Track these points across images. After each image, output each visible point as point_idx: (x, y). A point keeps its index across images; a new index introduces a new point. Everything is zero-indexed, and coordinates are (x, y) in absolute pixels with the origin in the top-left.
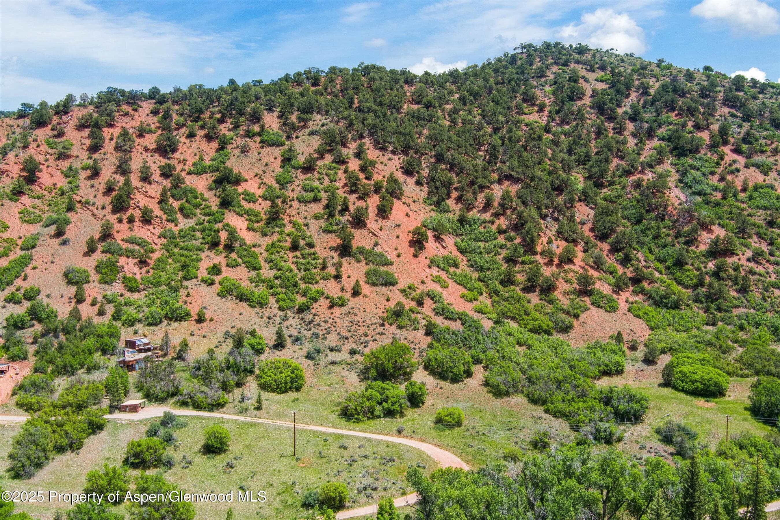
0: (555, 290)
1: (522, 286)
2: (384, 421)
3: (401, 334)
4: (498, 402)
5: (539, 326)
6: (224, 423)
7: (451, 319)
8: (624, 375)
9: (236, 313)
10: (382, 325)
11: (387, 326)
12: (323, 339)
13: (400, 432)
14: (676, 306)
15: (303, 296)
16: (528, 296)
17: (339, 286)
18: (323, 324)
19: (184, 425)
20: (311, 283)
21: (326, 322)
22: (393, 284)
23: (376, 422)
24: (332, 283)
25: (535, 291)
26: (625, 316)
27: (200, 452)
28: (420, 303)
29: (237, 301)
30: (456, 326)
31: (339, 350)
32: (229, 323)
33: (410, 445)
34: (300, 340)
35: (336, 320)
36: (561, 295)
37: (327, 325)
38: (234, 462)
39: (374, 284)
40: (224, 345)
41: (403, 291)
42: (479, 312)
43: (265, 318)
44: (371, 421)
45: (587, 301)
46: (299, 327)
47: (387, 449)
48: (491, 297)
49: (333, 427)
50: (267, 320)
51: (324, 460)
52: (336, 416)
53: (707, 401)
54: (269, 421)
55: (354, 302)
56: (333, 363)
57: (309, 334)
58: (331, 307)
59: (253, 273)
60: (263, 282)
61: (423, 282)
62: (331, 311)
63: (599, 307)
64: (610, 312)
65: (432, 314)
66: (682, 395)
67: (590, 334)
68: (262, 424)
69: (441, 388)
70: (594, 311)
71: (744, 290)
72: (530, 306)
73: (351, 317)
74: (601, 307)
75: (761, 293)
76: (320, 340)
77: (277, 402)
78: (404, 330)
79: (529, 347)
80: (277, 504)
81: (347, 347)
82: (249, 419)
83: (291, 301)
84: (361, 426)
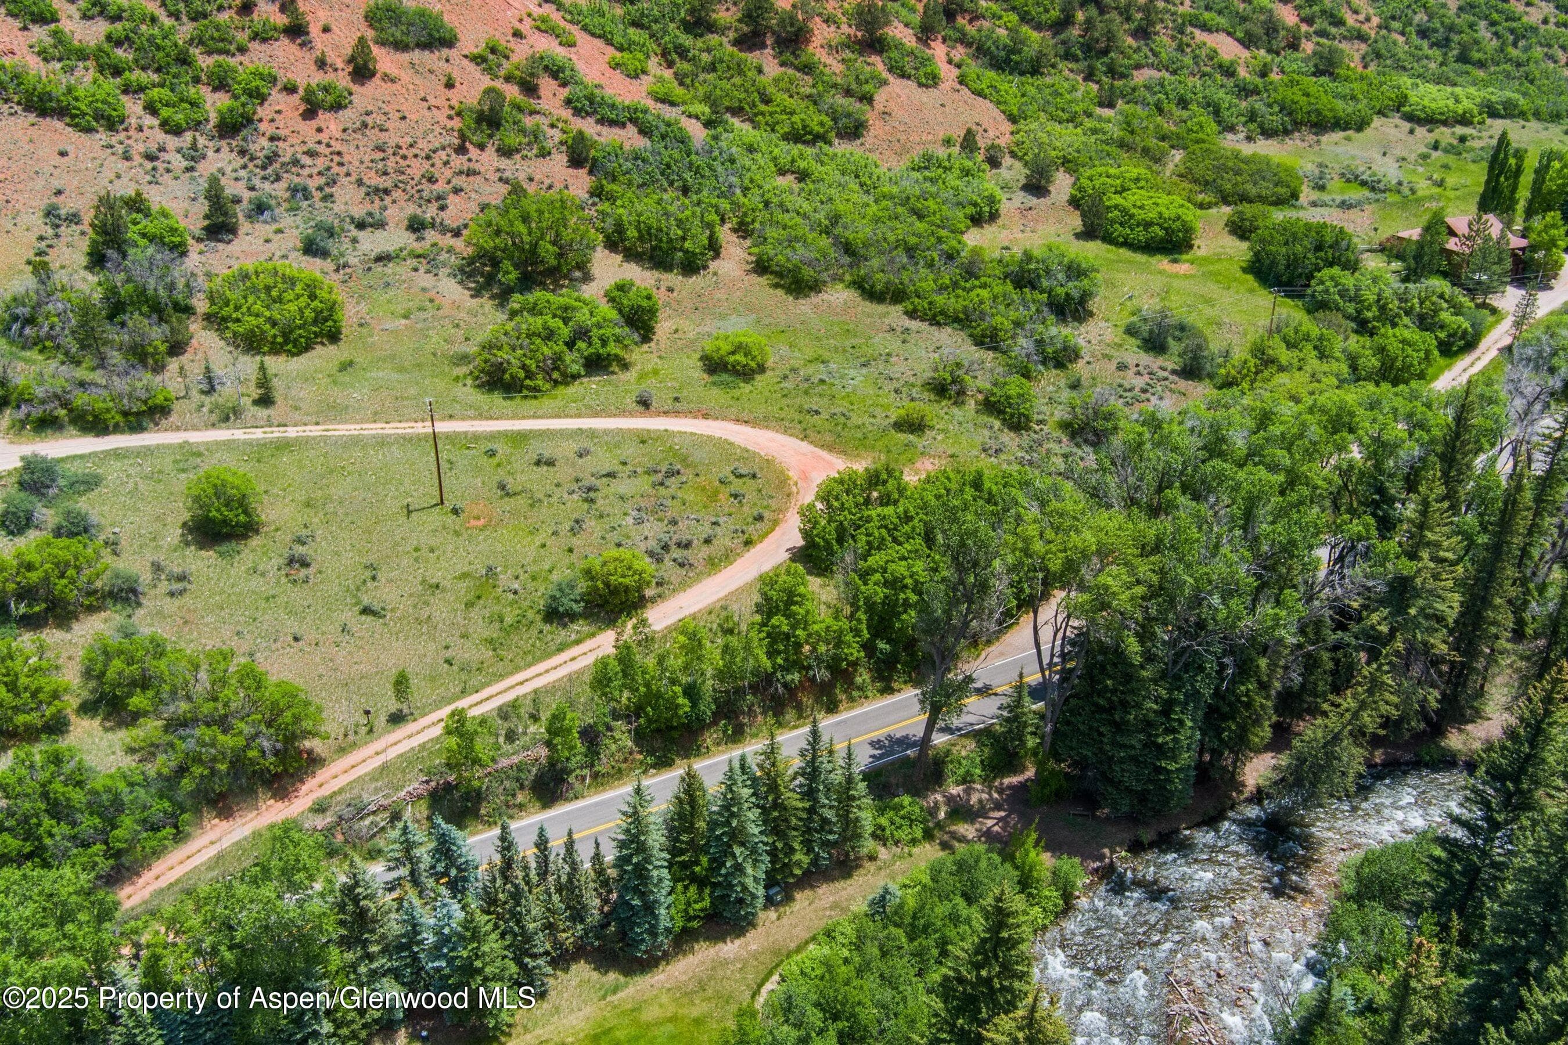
0: (808, 42)
1: (732, 35)
2: (593, 384)
3: (517, 168)
4: (805, 307)
5: (804, 127)
6: (199, 454)
7: (612, 123)
8: (1000, 221)
9: (47, 152)
10: (461, 150)
11: (473, 152)
12: (325, 199)
13: (644, 403)
14: (1035, 69)
15: (215, 89)
16: (752, 58)
17: (309, 57)
18: (306, 160)
19: (89, 483)
20: (227, 52)
21: (311, 154)
22: (448, 42)
23: (574, 389)
24: (284, 49)
25: (763, 46)
26: (956, 95)
27: (187, 544)
28: (530, 89)
29: (32, 118)
30: (630, 138)
31: (381, 225)
32: (40, 183)
33: (689, 430)
34: (269, 208)
35: (337, 146)
36: (824, 52)
37: (321, 163)
38: (299, 550)
39: (400, 46)
40: (61, 244)
41: (478, 60)
42: (663, 101)
43: (138, 159)
44: (561, 390)
45: (878, 64)
46: (243, 173)
47: (644, 449)
48: (670, 65)
49: (481, 416)
50: (149, 165)
51: (522, 501)
52: (469, 390)
53: (1175, 261)
54: (314, 431)
55: (364, 96)
56: (383, 258)
57: (280, 189)
58: (310, 114)
59: (40, 33)
60: (82, 55)
61: (517, 34)
62: (314, 124)
63: (904, 76)
64: (927, 86)
65: (566, 114)
66: (1125, 253)
67: (903, 137)
68: (307, 440)
69: (670, 290)
70: (898, 87)
71: (1143, 33)
72: (764, 80)
73: (373, 134)
74: (909, 77)
75: (1173, 38)
76: (319, 204)
77: (307, 379)
78: (517, 157)
79: (802, 176)
80: (481, 629)
81: (399, 211)
82: (258, 434)
83: (193, 104)
84: (546, 403)
